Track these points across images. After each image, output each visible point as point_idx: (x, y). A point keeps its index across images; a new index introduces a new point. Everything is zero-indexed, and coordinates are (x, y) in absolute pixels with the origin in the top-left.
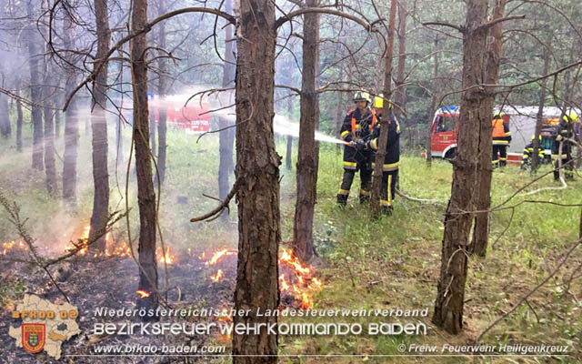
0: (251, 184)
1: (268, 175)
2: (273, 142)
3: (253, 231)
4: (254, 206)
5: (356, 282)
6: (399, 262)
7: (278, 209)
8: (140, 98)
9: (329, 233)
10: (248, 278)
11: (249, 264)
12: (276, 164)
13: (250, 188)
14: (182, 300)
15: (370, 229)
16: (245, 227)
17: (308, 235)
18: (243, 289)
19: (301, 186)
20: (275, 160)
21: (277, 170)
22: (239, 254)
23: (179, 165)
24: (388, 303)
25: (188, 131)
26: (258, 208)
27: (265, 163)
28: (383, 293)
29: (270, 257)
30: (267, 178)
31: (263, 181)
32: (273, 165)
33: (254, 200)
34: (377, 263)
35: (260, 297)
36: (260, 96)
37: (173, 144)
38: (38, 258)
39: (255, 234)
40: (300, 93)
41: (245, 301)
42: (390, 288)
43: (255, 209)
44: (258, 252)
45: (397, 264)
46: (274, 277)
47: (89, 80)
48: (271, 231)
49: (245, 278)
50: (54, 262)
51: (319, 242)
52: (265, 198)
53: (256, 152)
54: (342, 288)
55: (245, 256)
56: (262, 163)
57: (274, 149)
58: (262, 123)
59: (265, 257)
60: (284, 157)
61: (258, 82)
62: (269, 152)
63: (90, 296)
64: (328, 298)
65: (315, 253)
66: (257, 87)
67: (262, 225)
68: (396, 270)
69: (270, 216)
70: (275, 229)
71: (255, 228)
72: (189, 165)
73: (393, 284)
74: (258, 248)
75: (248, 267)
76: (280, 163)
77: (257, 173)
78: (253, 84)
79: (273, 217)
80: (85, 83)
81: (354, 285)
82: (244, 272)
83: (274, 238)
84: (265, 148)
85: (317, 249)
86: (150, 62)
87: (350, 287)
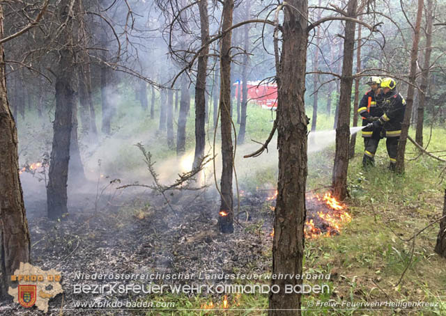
0: (287, 136)
1: (299, 131)
2: (304, 109)
3: (288, 168)
4: (289, 151)
5: (377, 218)
6: (415, 206)
7: (306, 154)
8: (225, 81)
9: (360, 181)
10: (284, 200)
11: (285, 190)
12: (305, 123)
13: (287, 139)
14: (249, 220)
15: (394, 181)
16: (283, 165)
17: (343, 182)
18: (281, 207)
19: (339, 146)
20: (305, 120)
21: (306, 128)
22: (278, 183)
23: (255, 130)
24: (402, 235)
25: (264, 106)
26: (292, 153)
27: (297, 122)
28: (398, 227)
29: (299, 186)
30: (298, 132)
31: (295, 134)
32: (303, 124)
33: (289, 147)
34: (398, 206)
35: (291, 213)
36: (296, 77)
37: (252, 116)
38: (158, 185)
39: (289, 170)
40: (340, 78)
41: (281, 215)
42: (404, 224)
43: (290, 153)
44: (291, 183)
45: (414, 208)
46: (302, 200)
47: (187, 68)
48: (300, 169)
49: (282, 199)
50: (168, 188)
51: (352, 187)
52: (296, 146)
53: (292, 115)
54: (367, 222)
55: (282, 184)
56: (295, 122)
57: (304, 113)
58: (296, 95)
59: (296, 186)
60: (311, 119)
61: (294, 68)
62: (300, 114)
63: (190, 214)
64: (354, 228)
65: (349, 196)
66: (293, 71)
67: (294, 164)
68: (412, 212)
69: (300, 158)
70: (303, 167)
71: (289, 166)
72: (262, 130)
73: (408, 222)
74: (291, 179)
75: (284, 192)
76: (308, 123)
77: (291, 129)
78: (291, 69)
79: (302, 160)
80: (185, 69)
81: (375, 220)
82: (281, 195)
83: (302, 174)
84: (297, 112)
85: (350, 193)
86: (233, 57)
87: (373, 221)
